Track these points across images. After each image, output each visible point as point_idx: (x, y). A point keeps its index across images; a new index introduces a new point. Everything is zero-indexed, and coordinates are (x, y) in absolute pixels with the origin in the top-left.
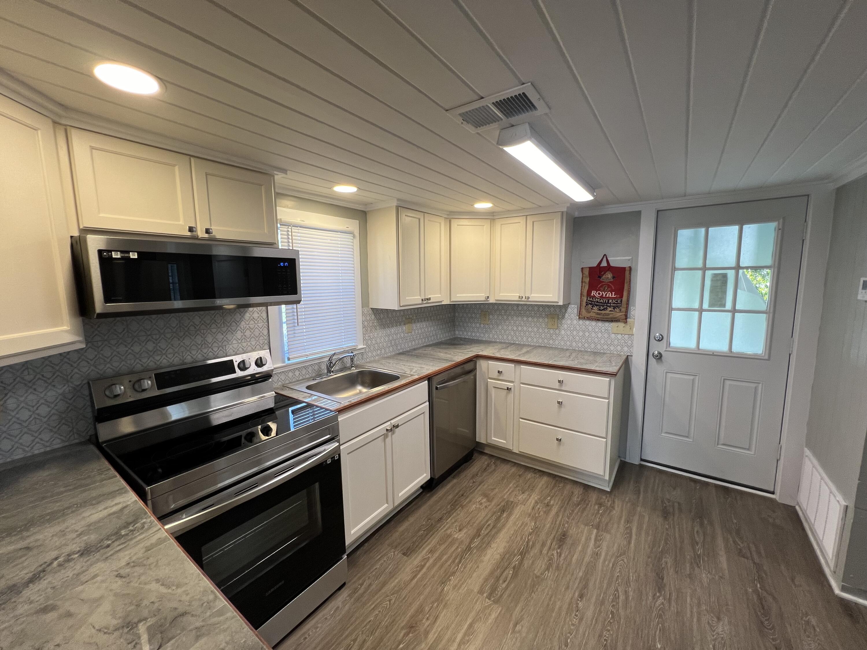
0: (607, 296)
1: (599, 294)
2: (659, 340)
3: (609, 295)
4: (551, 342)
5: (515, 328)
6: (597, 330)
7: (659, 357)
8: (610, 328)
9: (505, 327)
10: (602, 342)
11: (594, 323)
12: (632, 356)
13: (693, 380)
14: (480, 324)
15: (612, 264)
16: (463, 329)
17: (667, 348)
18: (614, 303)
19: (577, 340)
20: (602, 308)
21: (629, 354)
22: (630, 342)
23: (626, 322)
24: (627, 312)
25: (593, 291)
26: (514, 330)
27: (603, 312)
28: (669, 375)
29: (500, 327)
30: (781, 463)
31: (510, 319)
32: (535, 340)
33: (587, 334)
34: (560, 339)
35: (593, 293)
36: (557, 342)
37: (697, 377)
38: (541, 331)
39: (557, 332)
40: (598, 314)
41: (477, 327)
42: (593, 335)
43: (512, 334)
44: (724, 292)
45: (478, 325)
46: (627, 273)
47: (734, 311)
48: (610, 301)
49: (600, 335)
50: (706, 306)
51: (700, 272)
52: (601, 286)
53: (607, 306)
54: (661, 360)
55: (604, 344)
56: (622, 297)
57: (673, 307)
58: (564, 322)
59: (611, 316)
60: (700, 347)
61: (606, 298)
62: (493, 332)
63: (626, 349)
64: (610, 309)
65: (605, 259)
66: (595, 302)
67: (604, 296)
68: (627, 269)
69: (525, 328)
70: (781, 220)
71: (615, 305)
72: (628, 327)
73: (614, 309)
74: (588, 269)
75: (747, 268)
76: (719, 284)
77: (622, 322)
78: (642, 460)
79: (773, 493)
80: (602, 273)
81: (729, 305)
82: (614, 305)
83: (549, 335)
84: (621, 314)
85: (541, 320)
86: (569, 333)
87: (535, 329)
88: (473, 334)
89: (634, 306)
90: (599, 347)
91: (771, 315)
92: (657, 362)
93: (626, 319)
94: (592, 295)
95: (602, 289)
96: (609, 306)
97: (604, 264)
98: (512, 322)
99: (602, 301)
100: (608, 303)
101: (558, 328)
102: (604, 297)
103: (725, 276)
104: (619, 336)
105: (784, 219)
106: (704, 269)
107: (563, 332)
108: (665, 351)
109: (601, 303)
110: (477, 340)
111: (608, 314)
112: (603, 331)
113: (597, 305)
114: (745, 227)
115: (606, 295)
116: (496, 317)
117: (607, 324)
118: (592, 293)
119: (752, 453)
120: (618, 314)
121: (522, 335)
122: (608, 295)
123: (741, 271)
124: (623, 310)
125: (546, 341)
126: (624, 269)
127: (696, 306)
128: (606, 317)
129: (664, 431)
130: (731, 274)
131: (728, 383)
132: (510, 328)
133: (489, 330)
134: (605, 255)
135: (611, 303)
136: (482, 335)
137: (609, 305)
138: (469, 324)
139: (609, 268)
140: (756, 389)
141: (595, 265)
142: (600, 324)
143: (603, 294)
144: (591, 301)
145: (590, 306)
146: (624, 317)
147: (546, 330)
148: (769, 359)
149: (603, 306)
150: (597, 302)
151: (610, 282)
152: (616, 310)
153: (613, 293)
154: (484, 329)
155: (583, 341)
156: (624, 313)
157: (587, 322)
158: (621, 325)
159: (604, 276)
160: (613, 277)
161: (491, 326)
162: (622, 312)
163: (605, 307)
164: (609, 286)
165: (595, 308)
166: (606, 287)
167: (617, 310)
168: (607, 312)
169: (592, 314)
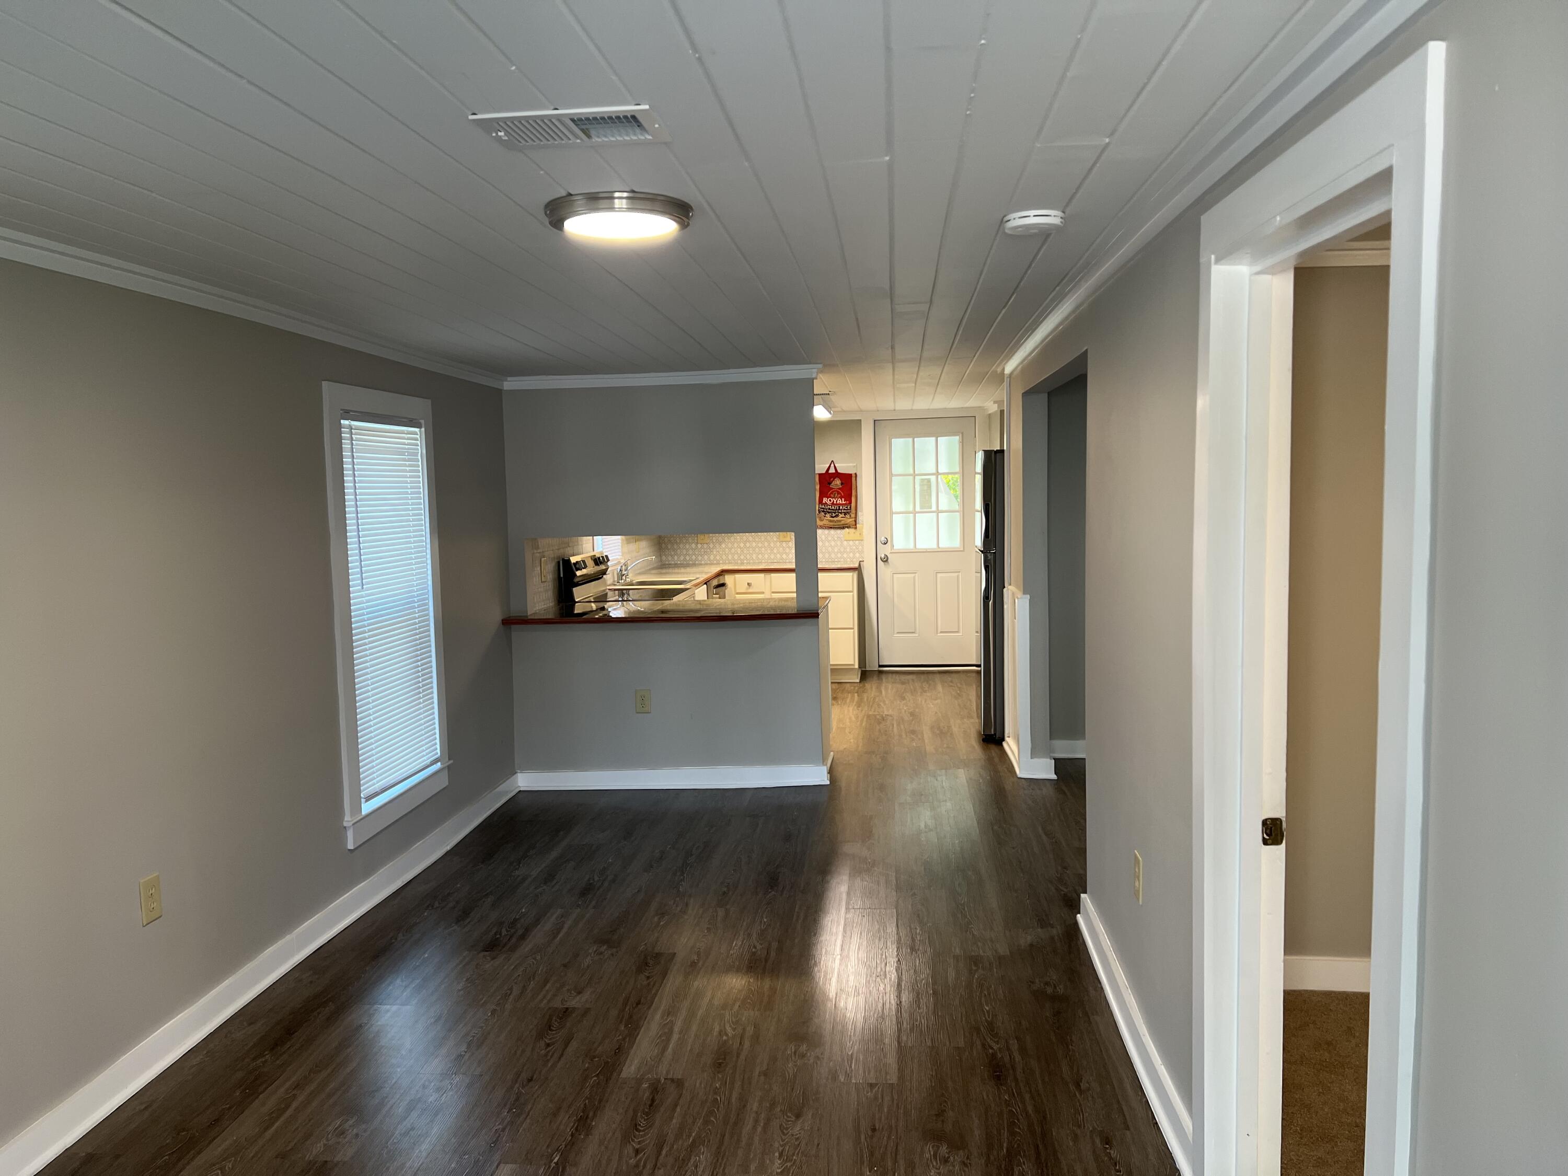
0: (838, 502)
1: (830, 501)
2: (885, 544)
4: (784, 556)
6: (830, 539)
7: (886, 560)
8: (842, 536)
10: (836, 551)
11: (826, 532)
12: (863, 561)
13: (914, 577)
15: (839, 471)
17: (891, 550)
18: (844, 509)
20: (834, 515)
21: (861, 560)
22: (860, 547)
23: (856, 528)
24: (856, 518)
25: (824, 499)
27: (835, 519)
28: (896, 576)
32: (766, 556)
37: (917, 574)
38: (772, 545)
40: (831, 521)
42: (827, 544)
44: (930, 495)
45: (694, 546)
46: (853, 479)
47: (938, 512)
48: (841, 507)
49: (833, 543)
50: (918, 509)
51: (911, 477)
52: (832, 493)
53: (838, 512)
54: (888, 563)
55: (838, 552)
56: (850, 503)
57: (894, 511)
59: (843, 522)
60: (917, 546)
61: (837, 504)
62: (715, 553)
63: (857, 555)
64: (841, 515)
65: (832, 465)
66: (826, 509)
67: (835, 502)
68: (854, 475)
69: (754, 544)
70: (961, 435)
71: (846, 511)
72: (858, 532)
73: (845, 515)
74: (818, 475)
75: (944, 474)
76: (925, 488)
77: (852, 528)
78: (880, 666)
80: (832, 479)
81: (934, 508)
83: (781, 549)
84: (851, 520)
87: (766, 544)
88: (688, 558)
89: (862, 511)
90: (833, 555)
91: (962, 513)
92: (885, 564)
93: (856, 525)
94: (824, 502)
95: (832, 495)
96: (840, 513)
97: (832, 471)
98: (738, 537)
99: (833, 508)
100: (839, 509)
102: (835, 504)
103: (929, 481)
104: (851, 543)
105: (962, 433)
106: (914, 475)
108: (891, 553)
109: (833, 510)
111: (840, 521)
112: (836, 539)
113: (829, 513)
114: (939, 438)
117: (839, 531)
119: (960, 634)
120: (849, 520)
121: (751, 552)
123: (939, 476)
124: (853, 516)
125: (778, 556)
126: (851, 475)
127: (911, 509)
128: (839, 523)
129: (896, 632)
130: (933, 478)
131: (939, 575)
132: (736, 545)
133: (708, 550)
134: (832, 461)
135: (841, 510)
136: (700, 558)
138: (681, 546)
139: (837, 474)
140: (958, 576)
141: (824, 472)
142: (832, 531)
144: (823, 508)
145: (823, 513)
146: (854, 523)
147: (778, 544)
148: (963, 551)
149: (835, 513)
150: (829, 509)
151: (839, 489)
153: (843, 499)
154: (702, 550)
157: (821, 531)
158: (852, 530)
159: (833, 483)
160: (842, 484)
161: (712, 545)
162: (853, 518)
164: (839, 493)
165: (828, 515)
166: (835, 494)
167: (848, 516)
168: (839, 518)
169: (825, 522)
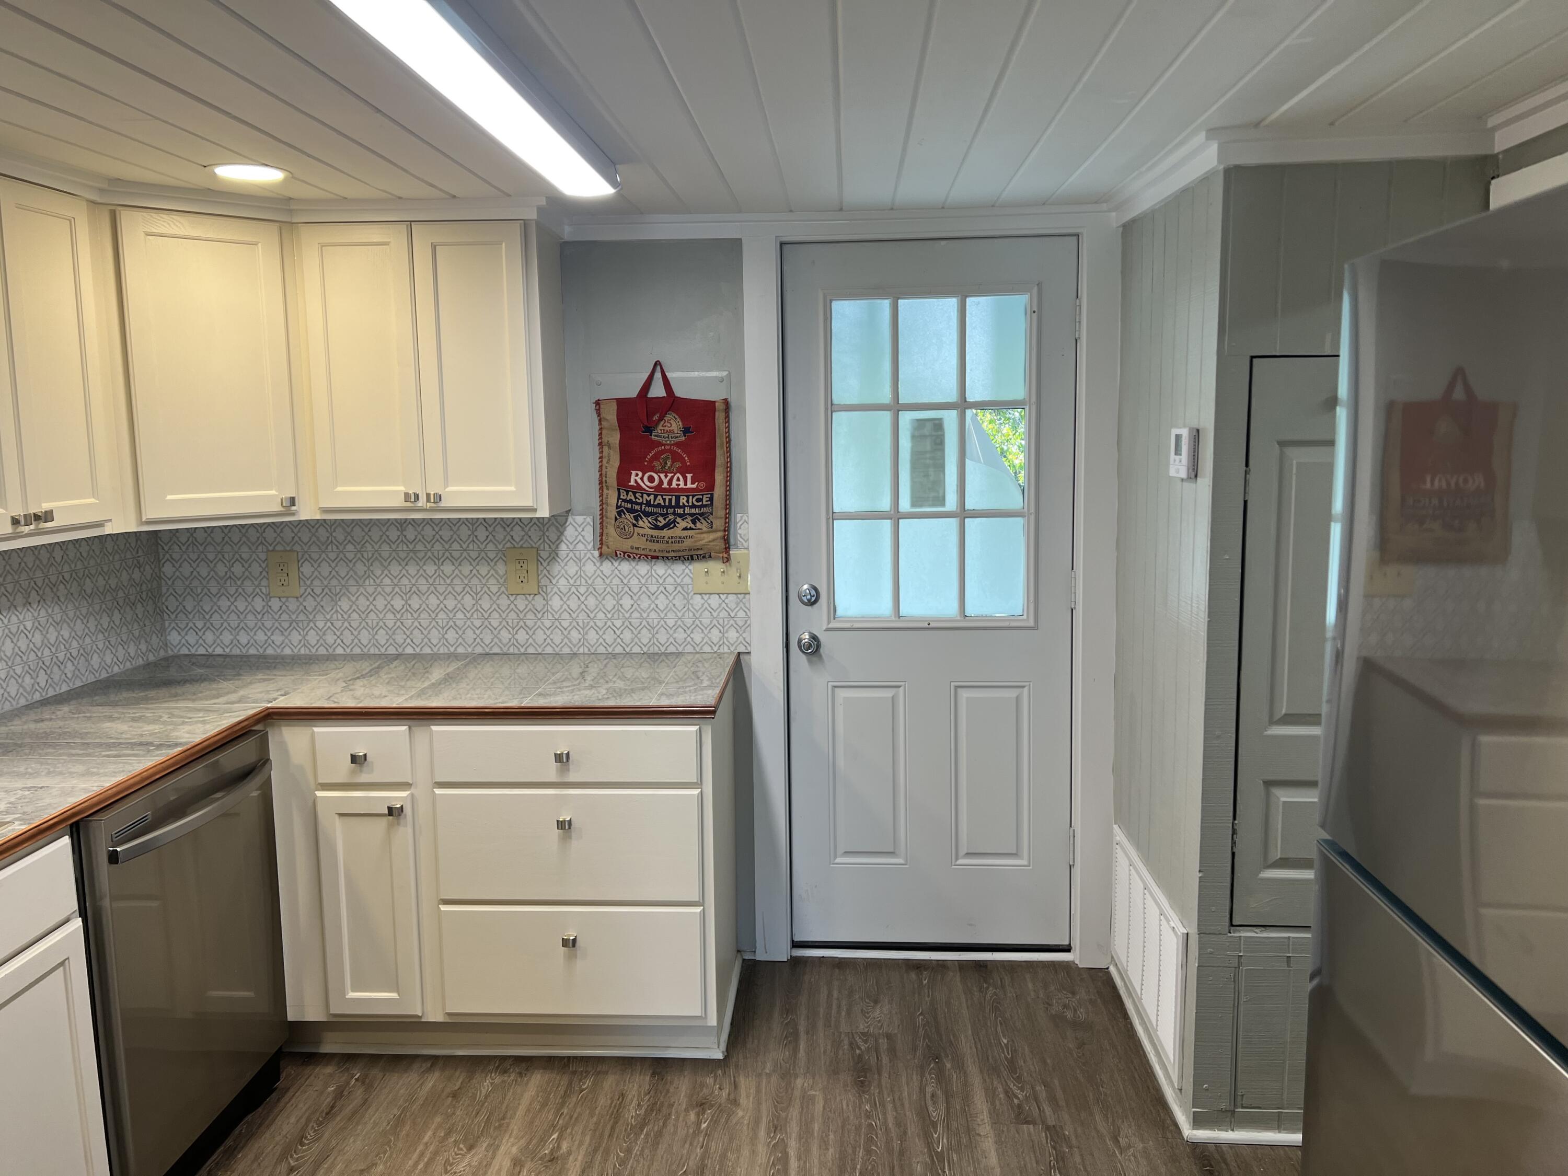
0: (674, 485)
1: (651, 479)
2: (811, 603)
3: (678, 482)
4: (522, 636)
5: (398, 603)
6: (653, 588)
7: (813, 648)
8: (687, 580)
9: (362, 602)
10: (671, 623)
11: (643, 568)
12: (749, 653)
13: (893, 699)
14: (269, 596)
15: (680, 392)
16: (200, 624)
17: (829, 623)
18: (693, 506)
19: (600, 624)
20: (662, 522)
21: (741, 649)
22: (741, 614)
23: (727, 560)
24: (727, 529)
25: (634, 473)
26: (394, 612)
27: (666, 533)
28: (842, 694)
29: (344, 604)
30: (1077, 871)
31: (378, 572)
32: (470, 636)
33: (627, 602)
34: (548, 623)
35: (635, 477)
36: (540, 636)
37: (901, 689)
38: (486, 603)
39: (539, 601)
40: (652, 539)
41: (255, 613)
42: (645, 603)
43: (390, 624)
44: (941, 467)
45: (258, 603)
46: (720, 416)
47: (963, 514)
48: (683, 500)
49: (662, 602)
50: (905, 504)
51: (887, 416)
52: (656, 457)
53: (674, 514)
54: (820, 656)
55: (676, 628)
56: (711, 487)
57: (837, 509)
58: (556, 568)
59: (688, 543)
60: (903, 612)
61: (670, 490)
62: (320, 624)
63: (732, 635)
64: (683, 524)
65: (658, 375)
66: (641, 504)
67: (665, 485)
68: (720, 406)
69: (433, 601)
70: (1035, 290)
71: (697, 511)
72: (733, 572)
73: (694, 522)
74: (614, 406)
75: (982, 405)
76: (928, 445)
77: (716, 558)
78: (796, 945)
79: (1067, 949)
80: (656, 417)
81: (951, 503)
82: (693, 511)
83: (513, 615)
84: (712, 536)
85: (484, 570)
86: (573, 603)
87: (468, 601)
88: (243, 638)
89: (745, 511)
90: (662, 637)
91: (1032, 517)
92: (810, 661)
93: (727, 549)
94: (632, 483)
95: (656, 464)
96: (680, 516)
97: (658, 391)
98: (387, 581)
99: (659, 500)
100: (678, 505)
101: (540, 590)
102: (665, 490)
103: (938, 425)
104: (714, 601)
105: (1040, 286)
106: (896, 407)
107: (556, 602)
108: (828, 630)
109: (659, 505)
110: (260, 657)
111: (681, 540)
112: (670, 588)
113: (647, 515)
114: (969, 301)
115: (670, 483)
116: (325, 569)
117: (679, 568)
118: (633, 478)
119: (1025, 862)
120: (706, 538)
121: (425, 623)
122: (675, 482)
123: (969, 413)
124: (718, 523)
125: (505, 635)
126: (709, 406)
127: (885, 504)
128: (676, 546)
129: (841, 850)
130: (950, 418)
131: (964, 694)
132: (380, 603)
133: (302, 617)
134: (657, 363)
135: (684, 507)
136: (278, 639)
137: (680, 511)
138: (224, 603)
139: (672, 403)
140: (1018, 699)
141: (633, 393)
142: (660, 569)
143: (661, 482)
144: (630, 501)
145: (630, 517)
146: (721, 545)
147: (504, 602)
149: (665, 516)
150: (648, 504)
151: (678, 445)
152: (698, 525)
153: (689, 476)
154: (285, 616)
155: (618, 623)
156: (720, 534)
157: (625, 567)
158: (715, 567)
159: (660, 427)
160: (686, 431)
161: (310, 603)
162: (716, 531)
163: (671, 517)
164: (676, 457)
165: (644, 523)
166: (667, 458)
167: (702, 525)
168: (677, 532)
169: (637, 542)
